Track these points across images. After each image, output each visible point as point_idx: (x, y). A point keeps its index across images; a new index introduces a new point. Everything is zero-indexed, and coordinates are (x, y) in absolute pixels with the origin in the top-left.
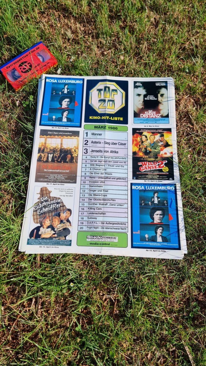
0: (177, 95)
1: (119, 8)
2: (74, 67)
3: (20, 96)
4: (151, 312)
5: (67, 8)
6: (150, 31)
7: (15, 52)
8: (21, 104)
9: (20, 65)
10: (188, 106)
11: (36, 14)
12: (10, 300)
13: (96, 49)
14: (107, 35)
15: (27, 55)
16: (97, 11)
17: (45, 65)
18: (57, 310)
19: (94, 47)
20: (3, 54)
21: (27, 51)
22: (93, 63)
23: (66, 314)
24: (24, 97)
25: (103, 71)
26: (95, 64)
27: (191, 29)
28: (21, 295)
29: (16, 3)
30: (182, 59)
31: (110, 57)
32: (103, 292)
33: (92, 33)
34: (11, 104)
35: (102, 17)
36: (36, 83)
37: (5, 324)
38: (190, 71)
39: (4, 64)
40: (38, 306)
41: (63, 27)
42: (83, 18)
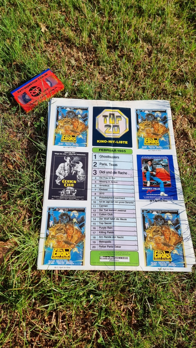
0: (173, 116)
1: (116, 39)
2: (81, 92)
3: (31, 117)
4: (168, 320)
5: (69, 38)
6: (144, 60)
7: (25, 78)
8: (32, 125)
9: (31, 90)
10: (183, 125)
11: (42, 44)
12: (31, 315)
13: (98, 75)
14: (107, 63)
15: (36, 81)
16: (97, 42)
17: (54, 90)
18: (77, 323)
19: (96, 73)
20: (13, 80)
21: (36, 77)
22: (96, 87)
23: (87, 326)
24: (35, 118)
25: (106, 95)
26: (98, 88)
27: (180, 58)
29: (24, 34)
30: (174, 83)
31: (111, 82)
32: (120, 302)
33: (93, 60)
34: (23, 125)
35: (101, 47)
36: (46, 106)
37: (27, 340)
38: (183, 94)
39: (15, 89)
40: (59, 320)
41: (67, 55)
42: (84, 47)
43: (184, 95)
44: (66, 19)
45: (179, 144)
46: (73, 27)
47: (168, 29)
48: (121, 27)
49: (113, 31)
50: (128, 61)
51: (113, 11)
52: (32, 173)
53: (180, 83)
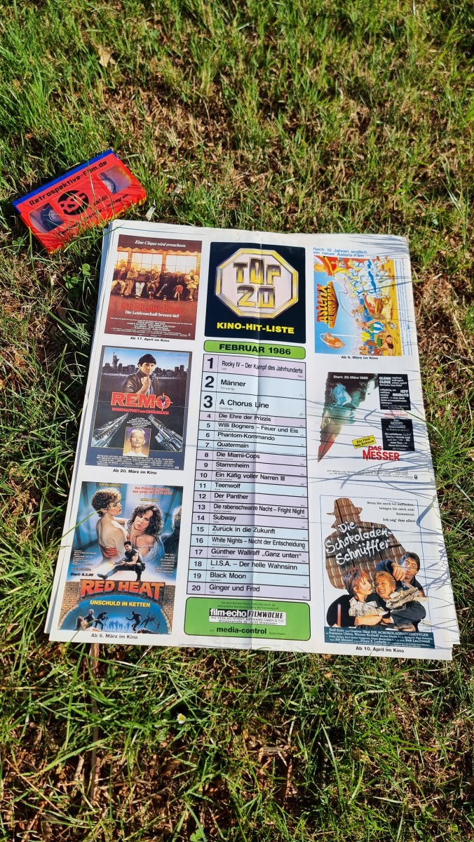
0: (415, 273)
1: (282, 90)
2: (185, 206)
3: (58, 265)
4: (379, 790)
5: (167, 83)
6: (350, 139)
7: (51, 171)
8: (60, 282)
9: (64, 198)
10: (440, 297)
11: (100, 93)
12: (21, 761)
13: (232, 170)
14: (255, 143)
15: (78, 178)
16: (233, 93)
17: (119, 200)
18: (141, 788)
19: (228, 166)
20: (22, 174)
21: (78, 169)
22: (225, 200)
23: (165, 797)
24: (68, 268)
25: (248, 217)
26: (231, 202)
27: (438, 138)
28: (49, 749)
29: (55, 68)
31: (263, 188)
32: (257, 738)
33: (222, 136)
34: (38, 282)
35: (245, 107)
36: (96, 238)
37: (5, 826)
38: (442, 225)
39: (23, 194)
40: (94, 778)
41: (159, 123)
42: (203, 106)
43: (444, 226)
44: (162, 39)
45: (428, 343)
46: (179, 57)
47: (411, 69)
48: (294, 61)
49: (274, 70)
50: (307, 140)
51: (276, 22)
52: (52, 400)
53: (436, 197)
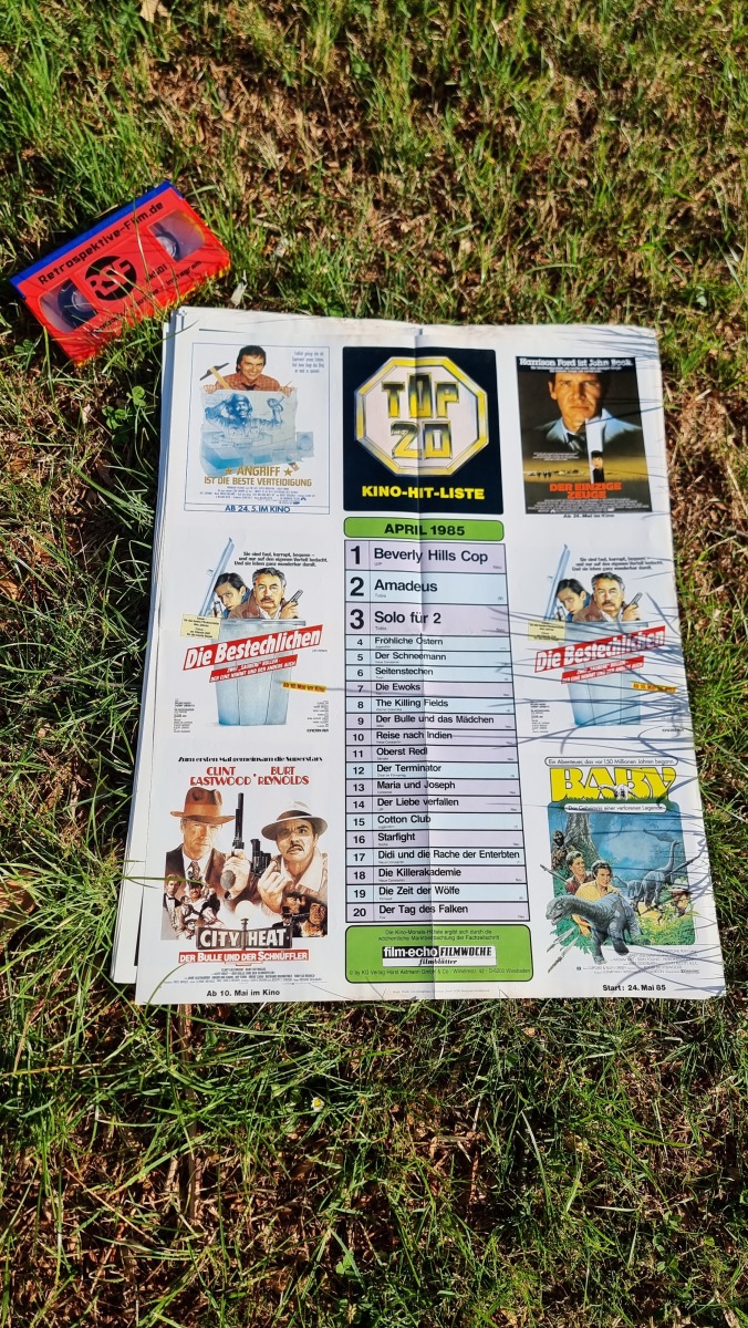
0: (668, 390)
1: (450, 58)
2: (297, 282)
3: (92, 386)
4: (604, 1193)
5: (256, 50)
6: (564, 149)
7: (69, 219)
8: (100, 419)
10: (707, 430)
11: (142, 71)
12: (85, 1166)
13: (369, 211)
14: (408, 161)
15: (117, 233)
16: (368, 69)
17: (187, 272)
18: (261, 1199)
19: (363, 203)
20: (21, 225)
21: (115, 216)
22: (360, 266)
23: (297, 1210)
24: (109, 391)
25: (399, 297)
26: (369, 269)
27: (709, 146)
28: (125, 1146)
29: (66, 28)
30: (681, 255)
31: (422, 242)
32: (427, 1124)
33: (353, 148)
34: (62, 418)
35: (388, 92)
36: (153, 341)
37: (70, 1260)
38: (712, 302)
39: (29, 264)
40: (194, 1188)
41: (245, 123)
42: (318, 91)
43: (718, 304)
45: (687, 513)
47: (668, 18)
48: (472, 6)
49: (438, 22)
50: (495, 155)
52: (96, 620)
53: (704, 252)
